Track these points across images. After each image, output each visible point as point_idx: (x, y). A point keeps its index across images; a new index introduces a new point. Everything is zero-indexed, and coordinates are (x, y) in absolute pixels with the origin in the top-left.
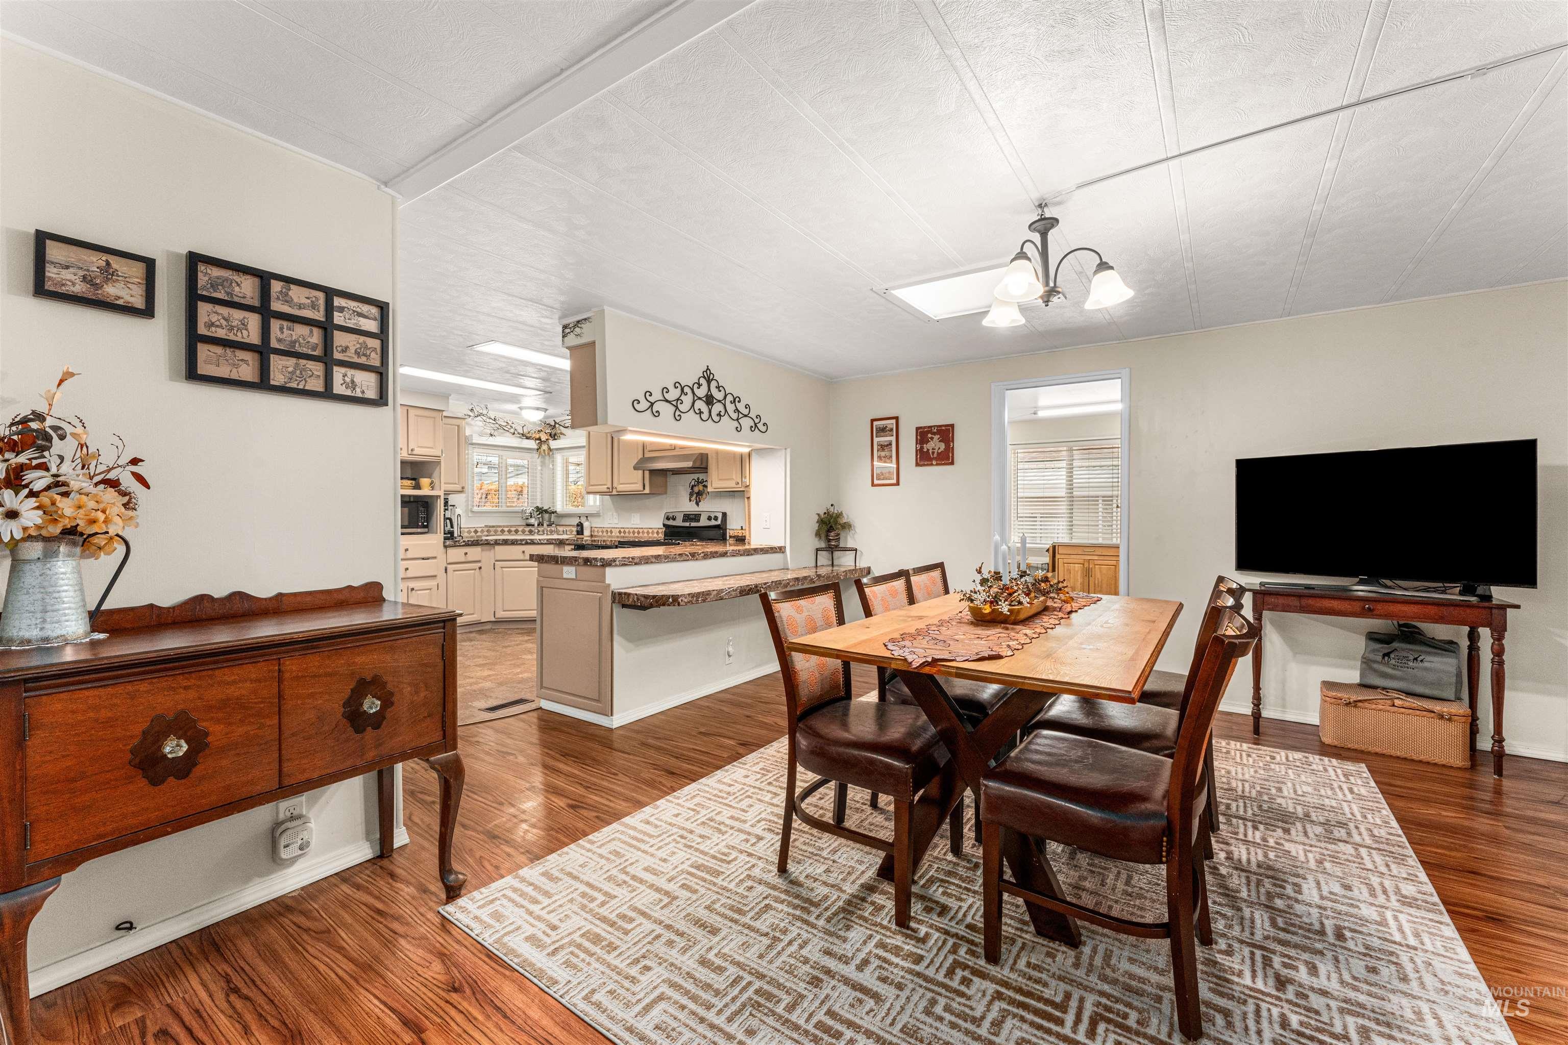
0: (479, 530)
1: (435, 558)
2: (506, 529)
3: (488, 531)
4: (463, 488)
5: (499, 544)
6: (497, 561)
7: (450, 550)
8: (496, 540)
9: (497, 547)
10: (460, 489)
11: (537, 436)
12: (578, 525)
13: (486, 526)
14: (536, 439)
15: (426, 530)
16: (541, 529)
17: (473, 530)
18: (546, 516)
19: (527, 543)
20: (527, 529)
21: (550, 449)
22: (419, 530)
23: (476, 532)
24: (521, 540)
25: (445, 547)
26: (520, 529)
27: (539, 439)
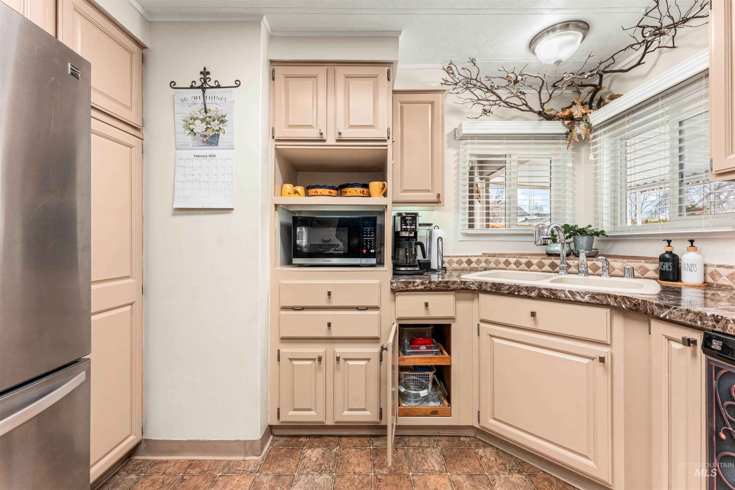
0: (474, 259)
1: (376, 308)
2: (513, 260)
3: (486, 261)
4: (439, 196)
5: (485, 292)
6: (482, 321)
7: (401, 298)
8: (480, 284)
9: (483, 297)
10: (434, 198)
11: (567, 113)
12: (662, 259)
13: (484, 255)
14: (563, 119)
15: (373, 261)
16: (573, 262)
17: (464, 259)
18: (583, 240)
19: (541, 297)
20: (547, 261)
21: (590, 128)
22: (364, 261)
23: (469, 262)
24: (529, 289)
25: (394, 291)
26: (535, 261)
27: (571, 118)
